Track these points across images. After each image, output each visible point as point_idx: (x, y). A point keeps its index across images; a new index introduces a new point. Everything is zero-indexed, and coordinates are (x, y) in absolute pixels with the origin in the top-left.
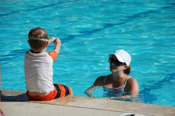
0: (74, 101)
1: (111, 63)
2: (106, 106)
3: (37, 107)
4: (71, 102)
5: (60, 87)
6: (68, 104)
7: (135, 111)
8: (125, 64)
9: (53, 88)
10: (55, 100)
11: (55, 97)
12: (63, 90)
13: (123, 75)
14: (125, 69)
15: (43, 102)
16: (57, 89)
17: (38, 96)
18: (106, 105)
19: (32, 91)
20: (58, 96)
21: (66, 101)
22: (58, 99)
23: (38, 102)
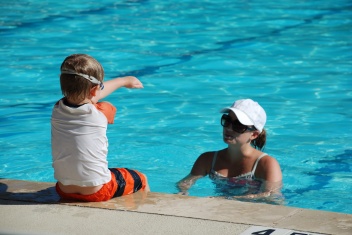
0: (153, 203)
1: (225, 126)
2: (217, 213)
3: (78, 215)
4: (146, 206)
5: (123, 174)
6: (140, 208)
7: (276, 223)
8: (253, 128)
9: (108, 177)
10: (113, 200)
11: (113, 194)
12: (130, 179)
13: (249, 150)
14: (253, 138)
15: (90, 204)
16: (117, 179)
17: (79, 194)
18: (215, 210)
19: (66, 183)
20: (119, 192)
21: (136, 203)
22: (119, 198)
23: (80, 204)
